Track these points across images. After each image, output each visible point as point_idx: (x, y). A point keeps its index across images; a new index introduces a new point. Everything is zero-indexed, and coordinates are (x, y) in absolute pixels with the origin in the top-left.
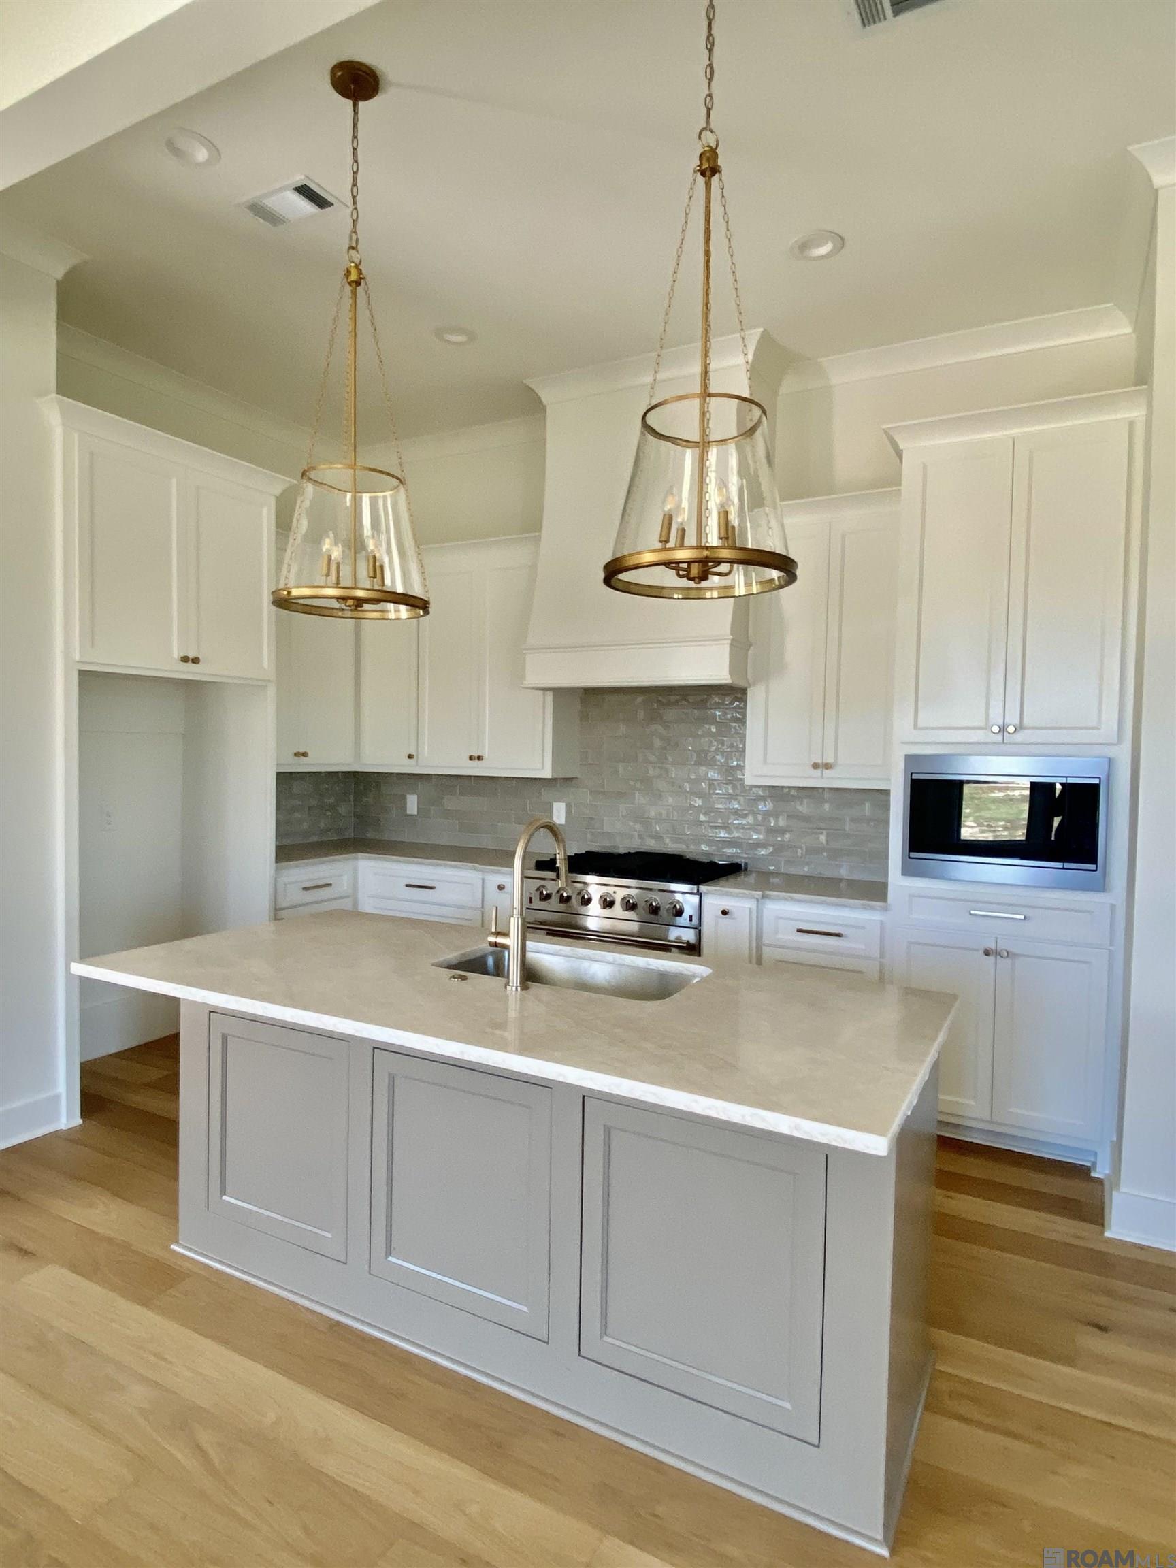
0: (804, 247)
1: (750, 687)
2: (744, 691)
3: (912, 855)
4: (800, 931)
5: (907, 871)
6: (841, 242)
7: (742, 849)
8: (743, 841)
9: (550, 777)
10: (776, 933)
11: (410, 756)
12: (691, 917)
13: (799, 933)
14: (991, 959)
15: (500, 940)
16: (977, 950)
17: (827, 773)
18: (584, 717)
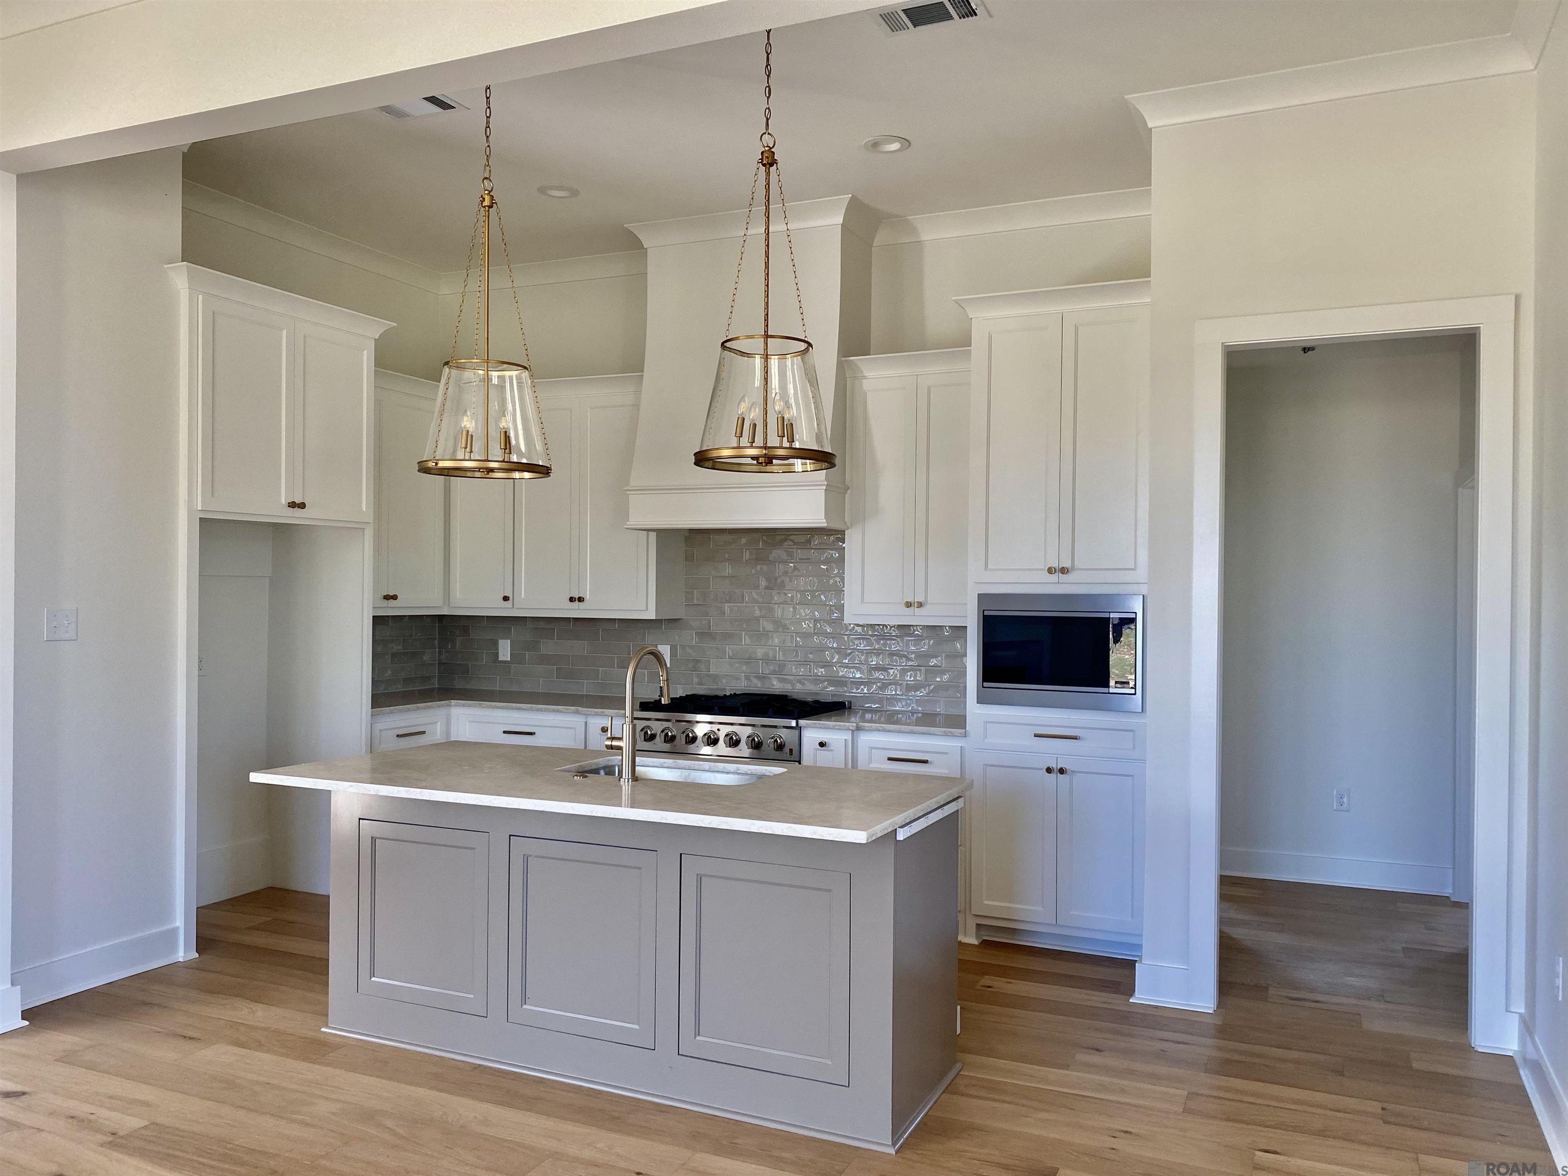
0: (875, 145)
1: (847, 530)
2: (842, 532)
3: (986, 684)
4: (890, 759)
5: (980, 700)
6: (906, 143)
8: (848, 679)
9: (654, 618)
10: (870, 761)
11: (506, 599)
12: (791, 750)
13: (889, 761)
14: (1053, 776)
15: (615, 743)
16: (1042, 769)
17: (919, 612)
18: (689, 558)
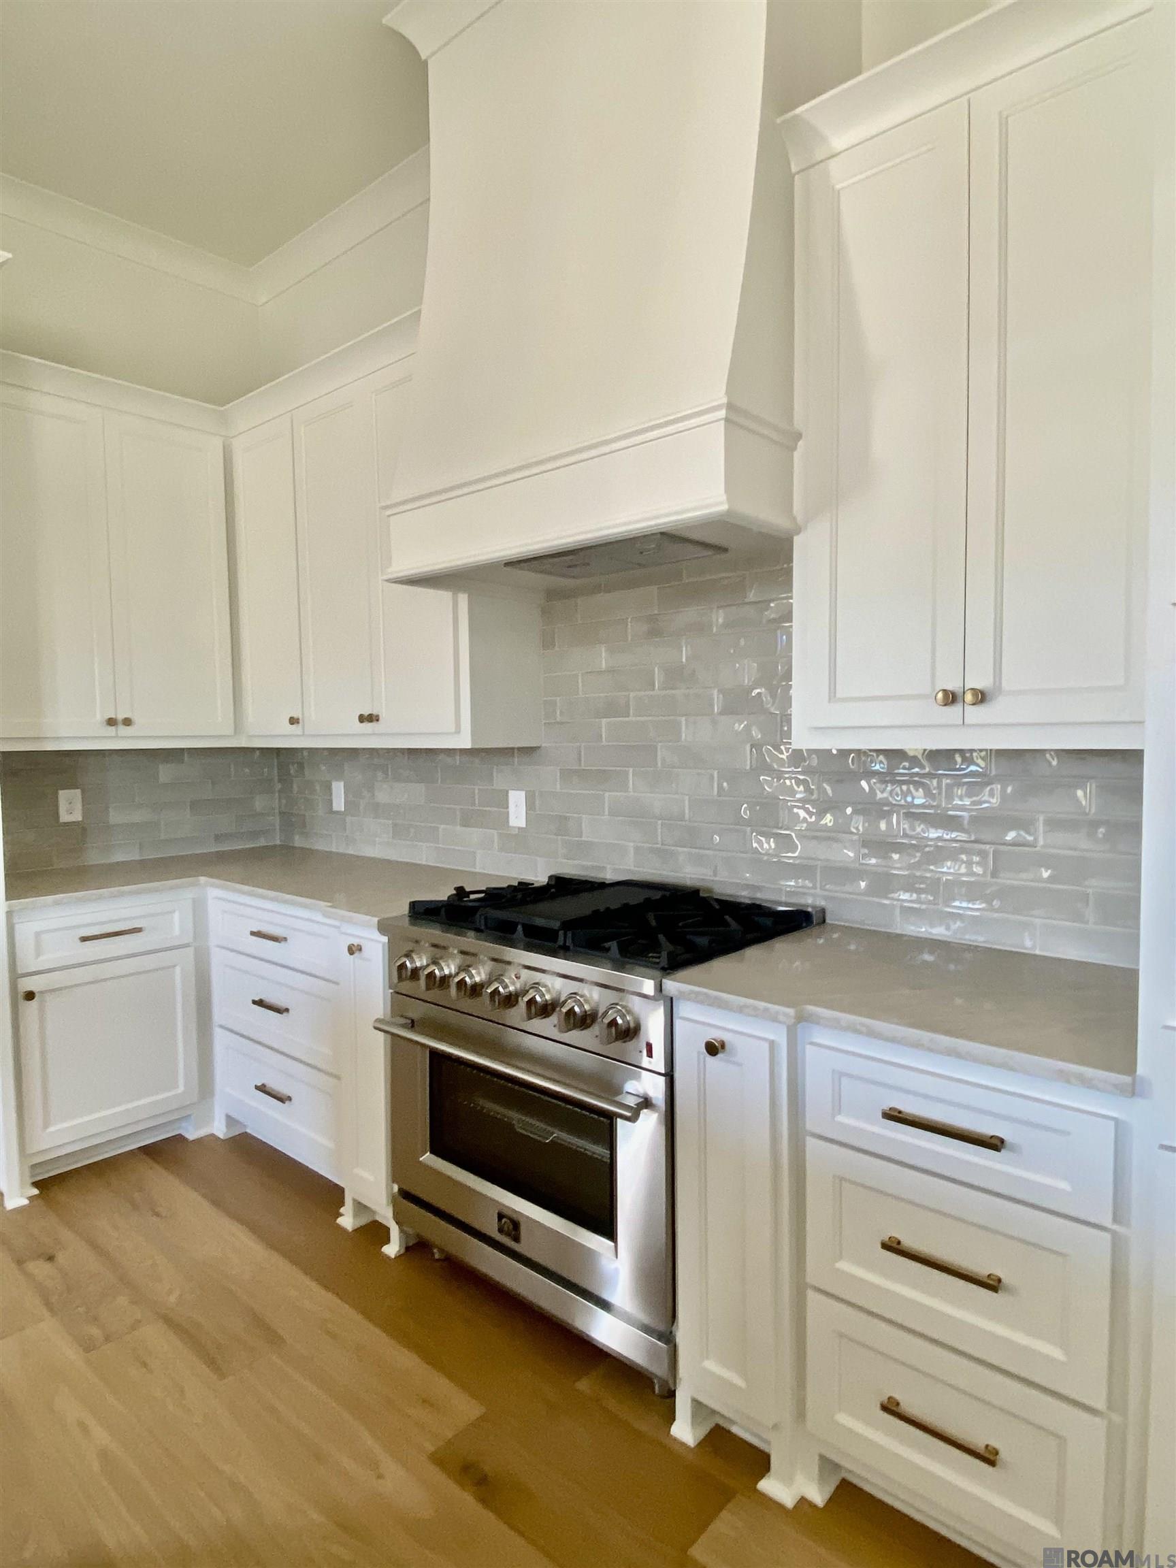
1: (798, 533)
4: (889, 1114)
7: (813, 880)
9: (469, 746)
10: (837, 1110)
11: (293, 721)
12: (650, 1046)
13: (888, 1120)
17: (975, 714)
